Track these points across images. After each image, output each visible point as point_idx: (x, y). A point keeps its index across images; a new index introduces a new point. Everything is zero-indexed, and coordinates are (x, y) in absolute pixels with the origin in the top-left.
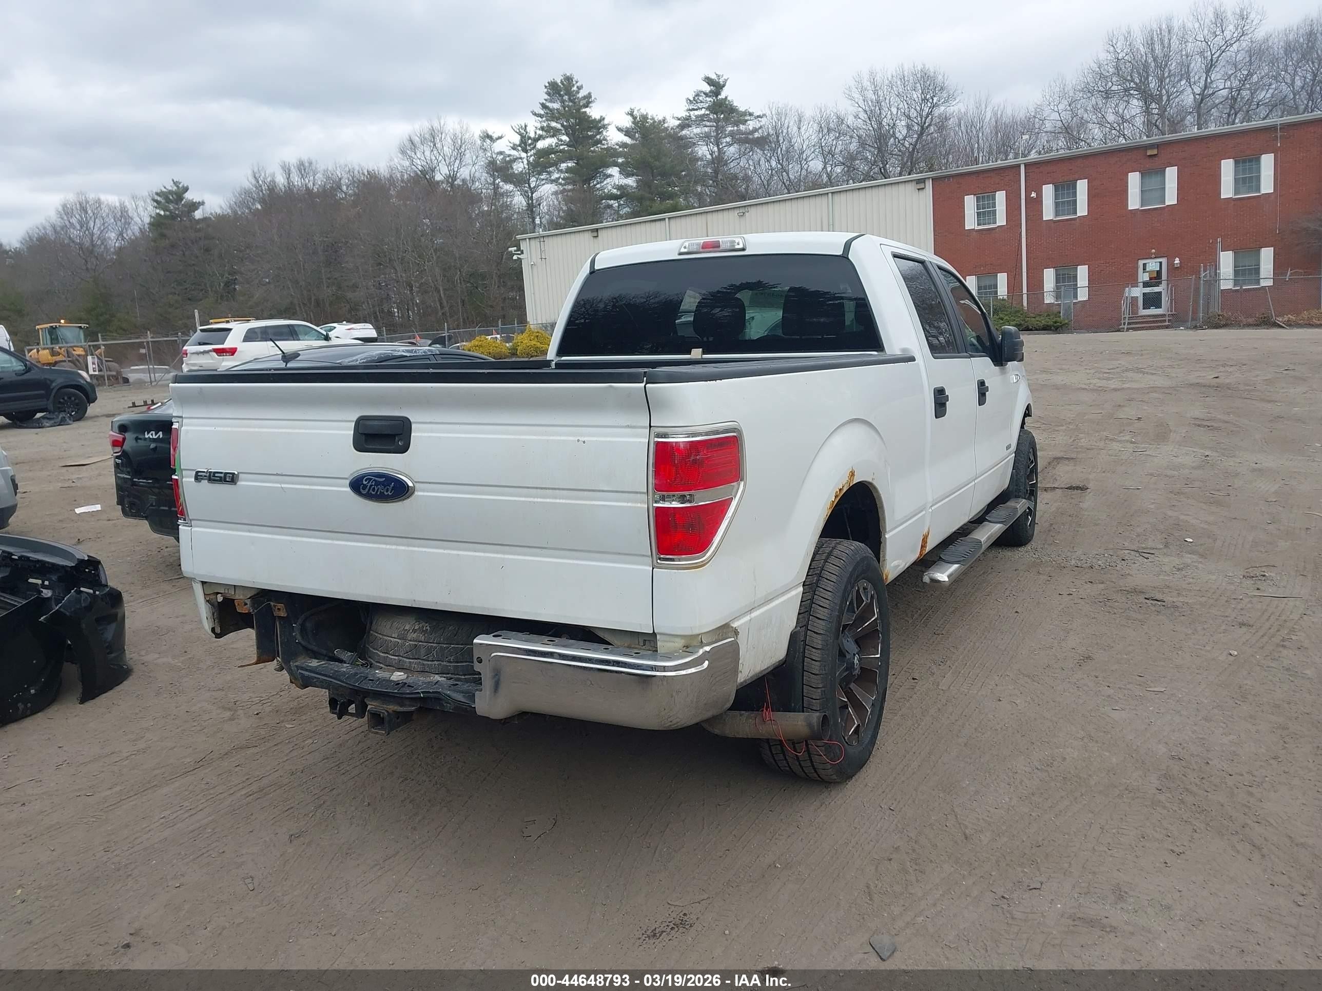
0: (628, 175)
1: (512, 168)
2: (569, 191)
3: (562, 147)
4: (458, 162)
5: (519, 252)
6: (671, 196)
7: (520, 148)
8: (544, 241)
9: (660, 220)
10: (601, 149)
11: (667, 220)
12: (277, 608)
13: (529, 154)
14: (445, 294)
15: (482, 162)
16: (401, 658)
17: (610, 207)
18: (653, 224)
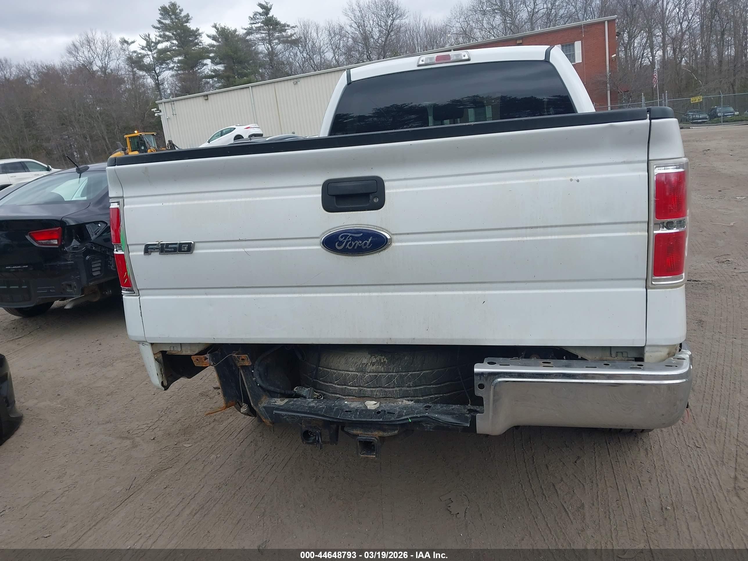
0: (217, 64)
1: (143, 62)
2: (182, 74)
3: (174, 48)
4: (107, 58)
5: (159, 111)
6: (246, 75)
7: (146, 49)
8: (174, 104)
9: (246, 88)
10: (199, 48)
11: (250, 87)
12: (241, 358)
13: (153, 52)
14: (109, 141)
15: (123, 58)
16: (361, 388)
17: (208, 83)
18: (242, 91)
